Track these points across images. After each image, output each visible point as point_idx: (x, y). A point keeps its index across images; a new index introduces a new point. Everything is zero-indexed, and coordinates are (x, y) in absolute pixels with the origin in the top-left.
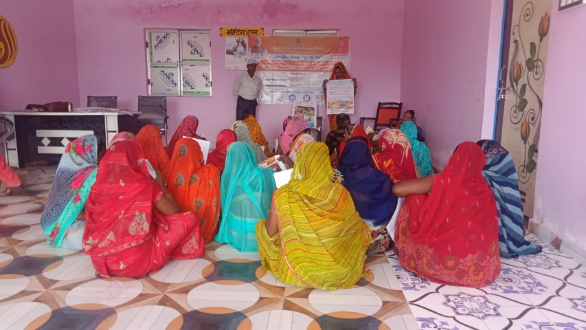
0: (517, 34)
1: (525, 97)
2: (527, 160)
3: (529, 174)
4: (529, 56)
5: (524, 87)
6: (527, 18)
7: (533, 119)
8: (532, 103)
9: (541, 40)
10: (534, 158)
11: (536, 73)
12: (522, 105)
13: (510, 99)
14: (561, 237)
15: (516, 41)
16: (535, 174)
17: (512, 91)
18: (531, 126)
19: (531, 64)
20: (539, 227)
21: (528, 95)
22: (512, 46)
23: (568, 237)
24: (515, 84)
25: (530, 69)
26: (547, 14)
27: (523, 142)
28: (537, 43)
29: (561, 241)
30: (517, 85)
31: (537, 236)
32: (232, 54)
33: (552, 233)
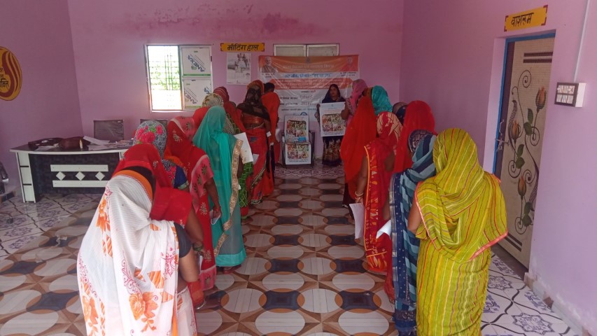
0: (516, 95)
1: (522, 156)
2: (523, 215)
3: (524, 228)
4: (526, 120)
5: (521, 146)
6: (526, 85)
7: (529, 179)
8: (528, 165)
9: (538, 111)
10: (530, 215)
11: (533, 138)
12: (520, 163)
13: (509, 154)
14: (553, 299)
15: (514, 101)
16: (531, 230)
17: (510, 145)
18: (527, 185)
19: (529, 129)
20: (534, 283)
21: (524, 155)
22: (511, 105)
23: (558, 299)
24: (513, 141)
25: (528, 132)
26: (543, 89)
27: (520, 196)
28: (534, 111)
29: (553, 302)
30: (515, 142)
31: (532, 291)
32: (234, 69)
33: (545, 292)
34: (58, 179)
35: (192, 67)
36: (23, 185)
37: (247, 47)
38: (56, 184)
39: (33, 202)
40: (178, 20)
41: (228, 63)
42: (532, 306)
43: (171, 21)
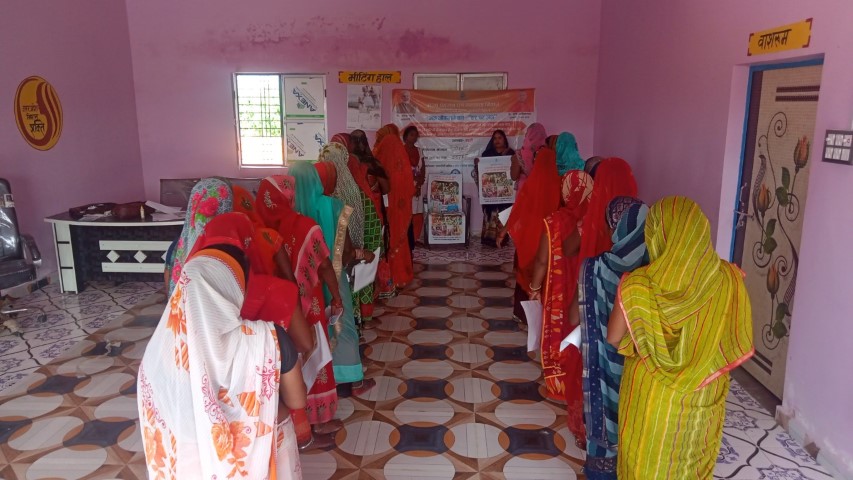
0: (764, 147)
1: (773, 236)
2: (775, 321)
3: (776, 340)
4: (780, 184)
5: (772, 223)
6: (779, 133)
7: (784, 269)
8: (782, 248)
9: (797, 171)
10: (784, 321)
11: (790, 210)
12: (770, 245)
13: (754, 232)
14: (818, 445)
15: (762, 157)
16: (786, 344)
17: (756, 220)
18: (781, 278)
19: (783, 197)
20: (790, 421)
21: (777, 235)
22: (757, 161)
23: (827, 445)
24: (760, 213)
25: (783, 202)
26: (805, 139)
27: (769, 294)
28: (792, 171)
29: (819, 449)
30: (763, 216)
31: (787, 432)
32: (357, 108)
33: (806, 435)
34: (109, 261)
35: (299, 106)
36: (61, 268)
37: (375, 78)
38: (106, 267)
39: (74, 292)
40: (280, 38)
41: (348, 100)
42: (788, 455)
43: (270, 40)
